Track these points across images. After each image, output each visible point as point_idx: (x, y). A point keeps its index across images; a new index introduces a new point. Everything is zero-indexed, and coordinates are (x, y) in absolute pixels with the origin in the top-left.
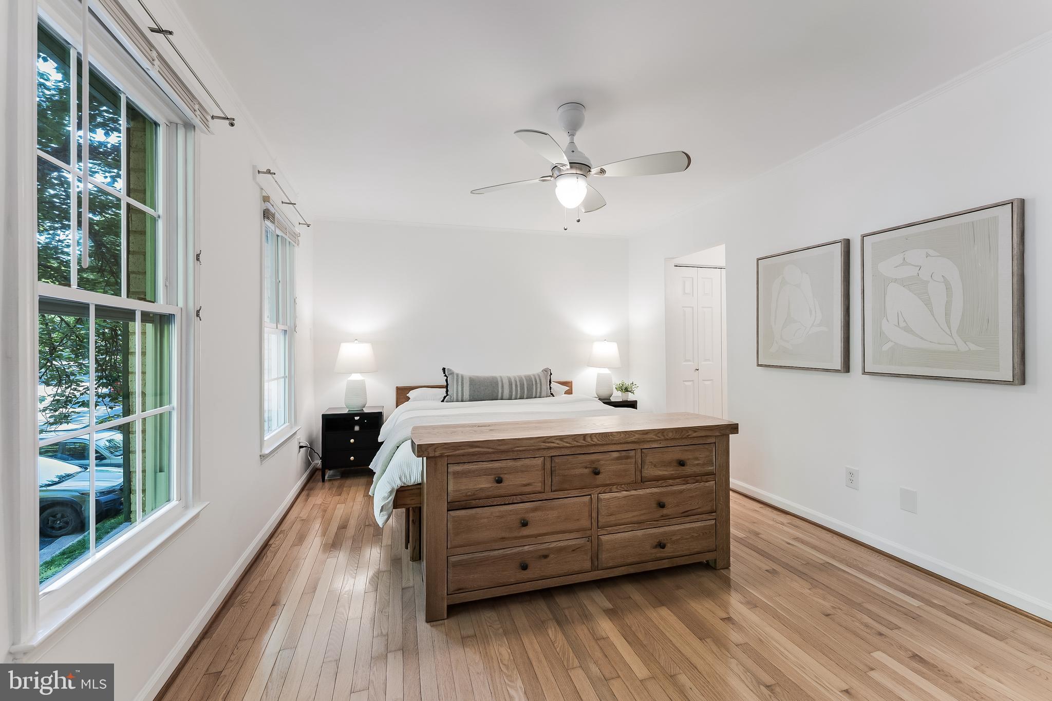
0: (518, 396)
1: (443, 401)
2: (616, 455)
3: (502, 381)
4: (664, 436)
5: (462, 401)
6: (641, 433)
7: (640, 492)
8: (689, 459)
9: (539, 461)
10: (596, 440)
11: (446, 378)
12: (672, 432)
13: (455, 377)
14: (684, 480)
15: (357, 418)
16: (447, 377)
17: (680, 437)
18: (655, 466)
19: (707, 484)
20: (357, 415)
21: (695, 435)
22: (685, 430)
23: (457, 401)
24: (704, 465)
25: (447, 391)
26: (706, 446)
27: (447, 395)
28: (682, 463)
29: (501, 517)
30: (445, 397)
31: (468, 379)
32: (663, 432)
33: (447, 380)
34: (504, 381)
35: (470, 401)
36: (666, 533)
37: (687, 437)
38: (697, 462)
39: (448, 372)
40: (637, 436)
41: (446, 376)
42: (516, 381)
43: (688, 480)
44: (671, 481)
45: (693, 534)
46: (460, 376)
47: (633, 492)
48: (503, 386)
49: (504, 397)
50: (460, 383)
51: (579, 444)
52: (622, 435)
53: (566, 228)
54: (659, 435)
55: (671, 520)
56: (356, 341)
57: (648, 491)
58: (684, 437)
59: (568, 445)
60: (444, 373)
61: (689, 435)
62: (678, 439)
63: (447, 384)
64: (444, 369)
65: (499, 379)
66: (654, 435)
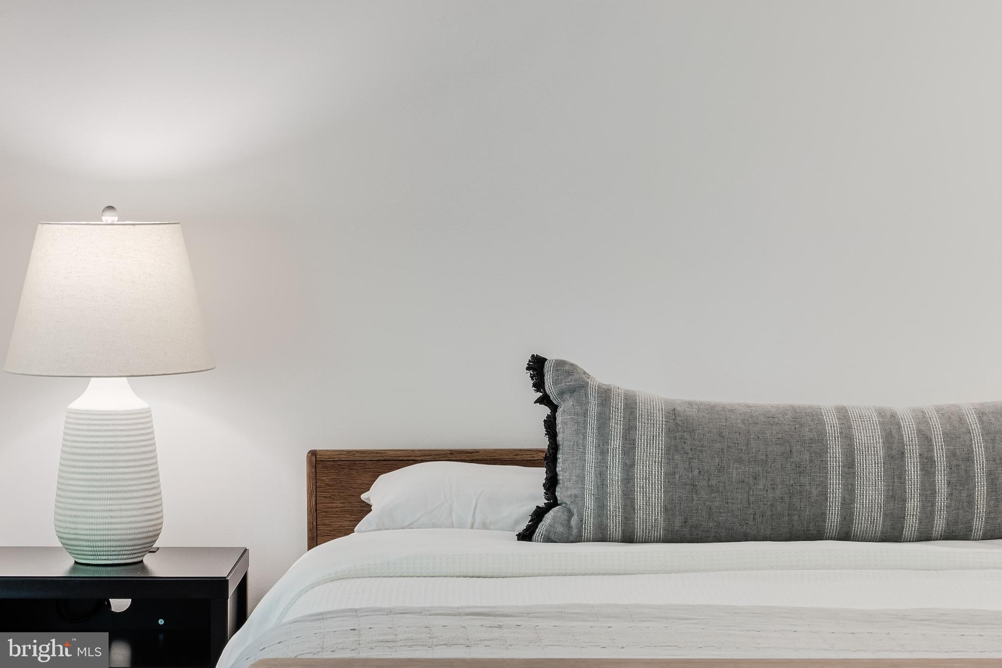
0: (940, 524)
1: (526, 536)
3: (847, 437)
5: (628, 538)
11: (546, 411)
13: (593, 408)
15: (120, 605)
16: (554, 408)
20: (120, 587)
23: (602, 537)
25: (551, 483)
27: (553, 502)
30: (538, 515)
31: (660, 418)
33: (550, 425)
34: (860, 437)
35: (672, 537)
39: (556, 383)
41: (545, 400)
42: (926, 439)
46: (617, 404)
48: (850, 465)
49: (858, 527)
50: (616, 443)
56: (108, 218)
60: (539, 385)
63: (554, 447)
64: (537, 365)
65: (832, 424)
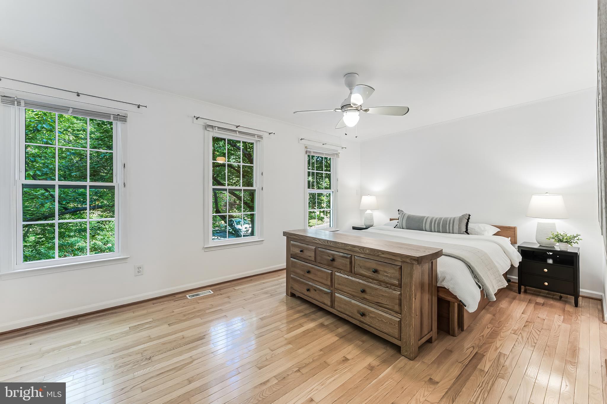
0: (436, 230)
2: (342, 254)
4: (364, 251)
6: (352, 246)
7: (353, 279)
8: (381, 271)
9: (314, 248)
10: (332, 244)
12: (369, 250)
14: (378, 283)
17: (374, 254)
18: (361, 267)
19: (394, 292)
21: (383, 255)
22: (376, 251)
24: (391, 277)
26: (393, 266)
28: (376, 271)
29: (303, 266)
32: (363, 249)
34: (428, 220)
36: (366, 309)
37: (378, 256)
38: (386, 274)
40: (350, 247)
43: (381, 284)
44: (371, 280)
45: (382, 319)
47: (350, 278)
49: (427, 230)
51: (326, 244)
52: (343, 245)
53: (356, 136)
54: (361, 250)
55: (370, 303)
56: (369, 195)
57: (357, 280)
58: (376, 255)
59: (321, 243)
61: (379, 255)
62: (371, 255)
66: (359, 249)
